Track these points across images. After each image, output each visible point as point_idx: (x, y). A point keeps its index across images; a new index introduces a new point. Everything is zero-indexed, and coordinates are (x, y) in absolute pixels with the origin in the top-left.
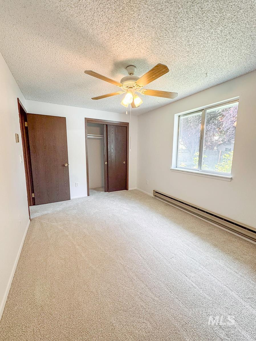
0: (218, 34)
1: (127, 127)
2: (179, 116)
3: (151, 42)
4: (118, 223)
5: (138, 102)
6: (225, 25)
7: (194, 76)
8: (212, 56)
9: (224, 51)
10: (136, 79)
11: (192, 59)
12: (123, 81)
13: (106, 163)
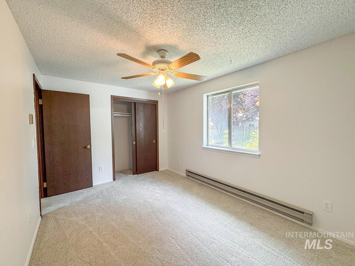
0: (240, 31)
1: (156, 105)
2: (208, 96)
3: (183, 32)
4: (151, 210)
5: (170, 83)
6: (245, 25)
7: (220, 62)
8: (235, 48)
9: (245, 44)
10: (168, 63)
11: (218, 48)
12: (155, 63)
13: (134, 143)
